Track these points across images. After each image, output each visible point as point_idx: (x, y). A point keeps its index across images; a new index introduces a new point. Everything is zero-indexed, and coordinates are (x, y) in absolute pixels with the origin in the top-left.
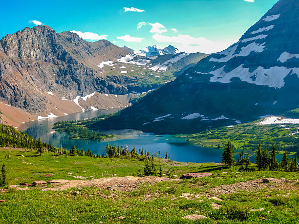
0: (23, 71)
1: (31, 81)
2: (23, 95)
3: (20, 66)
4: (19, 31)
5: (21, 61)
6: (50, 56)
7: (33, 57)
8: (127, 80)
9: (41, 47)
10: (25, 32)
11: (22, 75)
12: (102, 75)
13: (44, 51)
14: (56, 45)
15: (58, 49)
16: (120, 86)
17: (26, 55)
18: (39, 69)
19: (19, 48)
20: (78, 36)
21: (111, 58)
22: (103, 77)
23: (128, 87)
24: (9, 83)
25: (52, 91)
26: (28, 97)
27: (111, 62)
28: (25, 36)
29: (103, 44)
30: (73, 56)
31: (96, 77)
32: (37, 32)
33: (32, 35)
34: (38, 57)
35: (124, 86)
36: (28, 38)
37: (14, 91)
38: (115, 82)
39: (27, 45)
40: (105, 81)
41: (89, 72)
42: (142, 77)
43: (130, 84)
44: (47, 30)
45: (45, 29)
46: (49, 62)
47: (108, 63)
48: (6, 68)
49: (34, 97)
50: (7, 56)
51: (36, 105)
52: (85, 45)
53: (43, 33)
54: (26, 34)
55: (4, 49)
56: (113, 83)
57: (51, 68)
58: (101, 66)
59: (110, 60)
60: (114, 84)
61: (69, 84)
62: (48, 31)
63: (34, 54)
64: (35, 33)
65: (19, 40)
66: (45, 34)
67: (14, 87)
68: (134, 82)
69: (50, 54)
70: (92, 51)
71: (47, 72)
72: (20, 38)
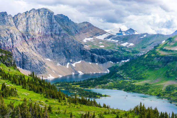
0: (29, 42)
1: (35, 50)
2: (29, 60)
3: (27, 38)
4: (27, 11)
5: (28, 34)
6: (49, 32)
7: (37, 32)
8: (105, 52)
9: (43, 24)
10: (32, 13)
11: (28, 45)
12: (87, 48)
13: (45, 28)
14: (54, 24)
15: (56, 26)
16: (100, 57)
17: (32, 30)
18: (41, 41)
19: (27, 24)
20: (68, 18)
21: (92, 35)
23: (106, 58)
24: (19, 50)
25: (50, 58)
26: (33, 62)
27: (92, 39)
28: (32, 16)
29: (86, 25)
31: (82, 49)
32: (40, 13)
33: (37, 15)
34: (41, 32)
35: (103, 57)
36: (34, 17)
37: (22, 57)
38: (97, 54)
39: (33, 22)
41: (78, 45)
42: (117, 50)
43: (108, 56)
44: (47, 12)
45: (46, 11)
46: (48, 36)
47: (89, 39)
48: (17, 39)
50: (17, 30)
51: (38, 68)
52: (73, 25)
53: (45, 14)
54: (32, 14)
55: (16, 24)
56: (95, 54)
57: (50, 41)
58: (85, 41)
59: (91, 37)
62: (49, 13)
63: (38, 30)
64: (39, 14)
65: (27, 18)
66: (47, 15)
67: (23, 53)
68: (110, 54)
69: (50, 30)
70: (78, 30)
71: (47, 43)
72: (28, 16)
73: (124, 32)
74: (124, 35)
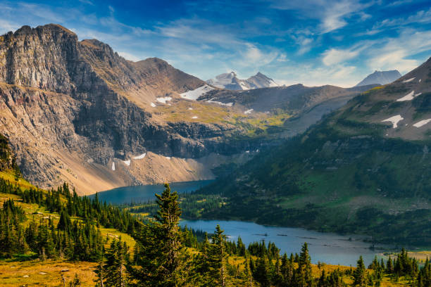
0: (16, 108)
1: (31, 127)
2: (19, 152)
3: (10, 99)
4: (10, 33)
5: (14, 88)
6: (68, 83)
7: (35, 83)
8: (204, 131)
9: (50, 64)
10: (22, 36)
11: (15, 115)
12: (159, 120)
13: (55, 72)
14: (78, 63)
15: (83, 69)
16: (192, 142)
17: (23, 79)
18: (45, 105)
19: (10, 64)
20: (110, 48)
21: (169, 91)
22: (161, 125)
23: (207, 143)
26: (28, 158)
27: (169, 99)
28: (22, 43)
29: (154, 65)
30: (109, 84)
31: (149, 125)
32: (44, 37)
33: (34, 42)
34: (45, 83)
35: (199, 143)
36: (28, 47)
38: (184, 135)
39: (25, 60)
40: (165, 132)
41: (138, 115)
42: (232, 126)
43: (211, 139)
44: (61, 34)
45: (57, 33)
46: (65, 93)
47: (163, 100)
49: (40, 158)
51: (43, 173)
52: (124, 66)
53: (56, 39)
54: (23, 39)
56: (179, 136)
57: (68, 105)
59: (167, 95)
60: (182, 138)
61: (101, 135)
62: (64, 36)
63: (39, 78)
64: (41, 39)
65: (11, 50)
66: (59, 41)
68: (217, 136)
69: (68, 80)
70: (135, 78)
71: (61, 111)
72: (11, 44)
73: (243, 81)
74: (245, 88)
